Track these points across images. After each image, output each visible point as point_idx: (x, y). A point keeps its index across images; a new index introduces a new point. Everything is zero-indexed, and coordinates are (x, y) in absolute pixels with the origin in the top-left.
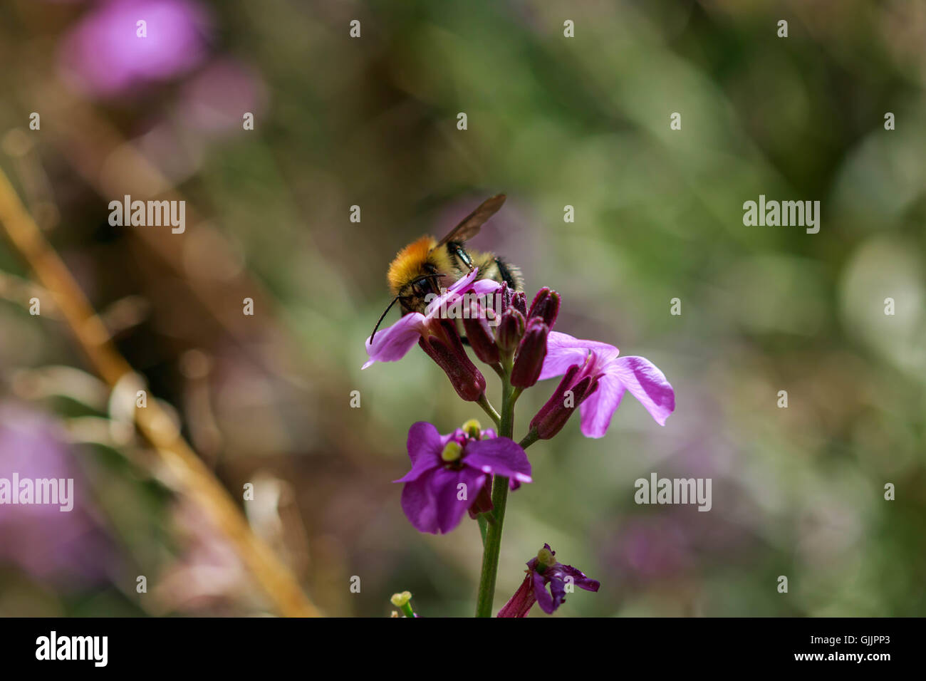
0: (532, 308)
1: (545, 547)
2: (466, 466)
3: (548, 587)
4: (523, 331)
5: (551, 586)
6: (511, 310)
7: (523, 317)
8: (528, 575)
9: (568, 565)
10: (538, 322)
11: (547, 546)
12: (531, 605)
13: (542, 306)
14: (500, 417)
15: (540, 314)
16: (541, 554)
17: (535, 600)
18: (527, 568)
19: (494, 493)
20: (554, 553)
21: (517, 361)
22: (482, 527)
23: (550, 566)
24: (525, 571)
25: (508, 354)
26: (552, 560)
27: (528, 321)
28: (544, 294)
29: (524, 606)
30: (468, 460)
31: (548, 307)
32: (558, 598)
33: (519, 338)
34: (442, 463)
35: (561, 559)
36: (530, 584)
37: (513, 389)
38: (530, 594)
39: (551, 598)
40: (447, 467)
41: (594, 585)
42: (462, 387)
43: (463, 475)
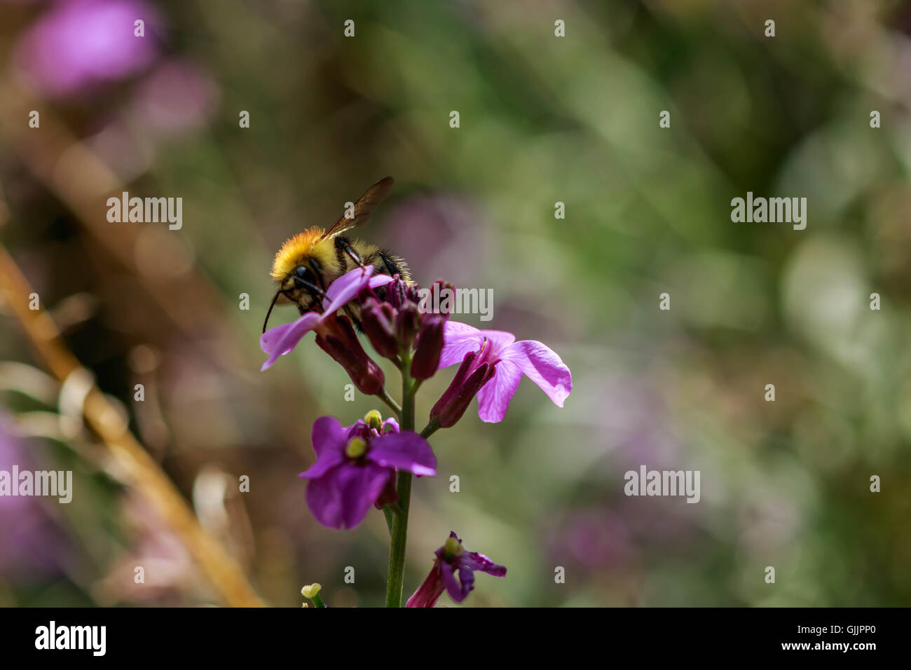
1: (451, 535)
2: (370, 462)
3: (456, 574)
5: (460, 574)
6: (407, 304)
7: (418, 311)
8: (436, 563)
9: (473, 552)
10: (434, 316)
11: (453, 535)
12: (440, 593)
14: (400, 408)
16: (448, 543)
17: (443, 589)
18: (435, 557)
19: (399, 484)
20: (460, 541)
21: (415, 355)
22: (389, 518)
23: (458, 554)
24: (434, 560)
25: (406, 348)
26: (459, 549)
29: (432, 595)
30: (373, 456)
32: (467, 587)
33: (416, 330)
34: (346, 459)
35: (468, 547)
36: (438, 573)
37: (413, 381)
38: (439, 582)
39: (460, 586)
40: (353, 463)
41: (501, 571)
42: (362, 382)
43: (368, 470)
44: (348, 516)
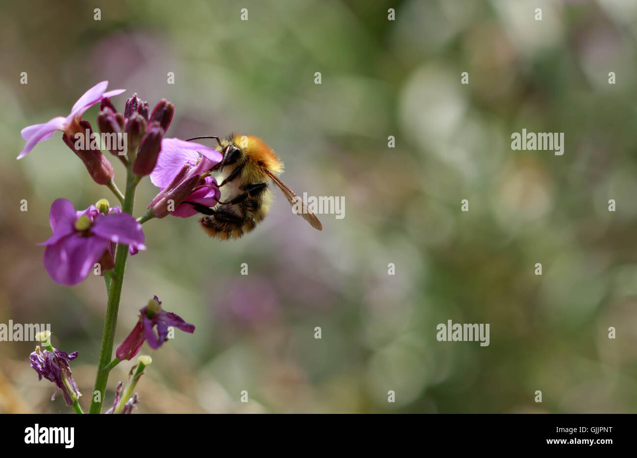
0: (153, 115)
1: (154, 298)
2: (93, 234)
3: (155, 328)
4: (145, 133)
5: (158, 328)
6: (136, 115)
7: (145, 122)
8: (140, 319)
9: (171, 312)
10: (156, 126)
11: (156, 298)
12: (142, 343)
13: (161, 114)
14: (123, 197)
15: (158, 120)
16: (151, 303)
17: (144, 339)
18: (139, 314)
19: (117, 256)
20: (160, 303)
21: (138, 154)
22: (107, 282)
23: (157, 312)
24: (138, 316)
25: (132, 150)
26: (159, 308)
27: (149, 124)
28: (162, 105)
29: (136, 343)
30: (96, 230)
31: (164, 115)
32: (162, 337)
33: (141, 137)
34: (75, 231)
35: (167, 306)
36: (141, 326)
37: (135, 176)
38: (141, 334)
39: (158, 337)
40: (80, 234)
41: (190, 329)
42: (95, 174)
43: (90, 240)
44: (73, 275)
